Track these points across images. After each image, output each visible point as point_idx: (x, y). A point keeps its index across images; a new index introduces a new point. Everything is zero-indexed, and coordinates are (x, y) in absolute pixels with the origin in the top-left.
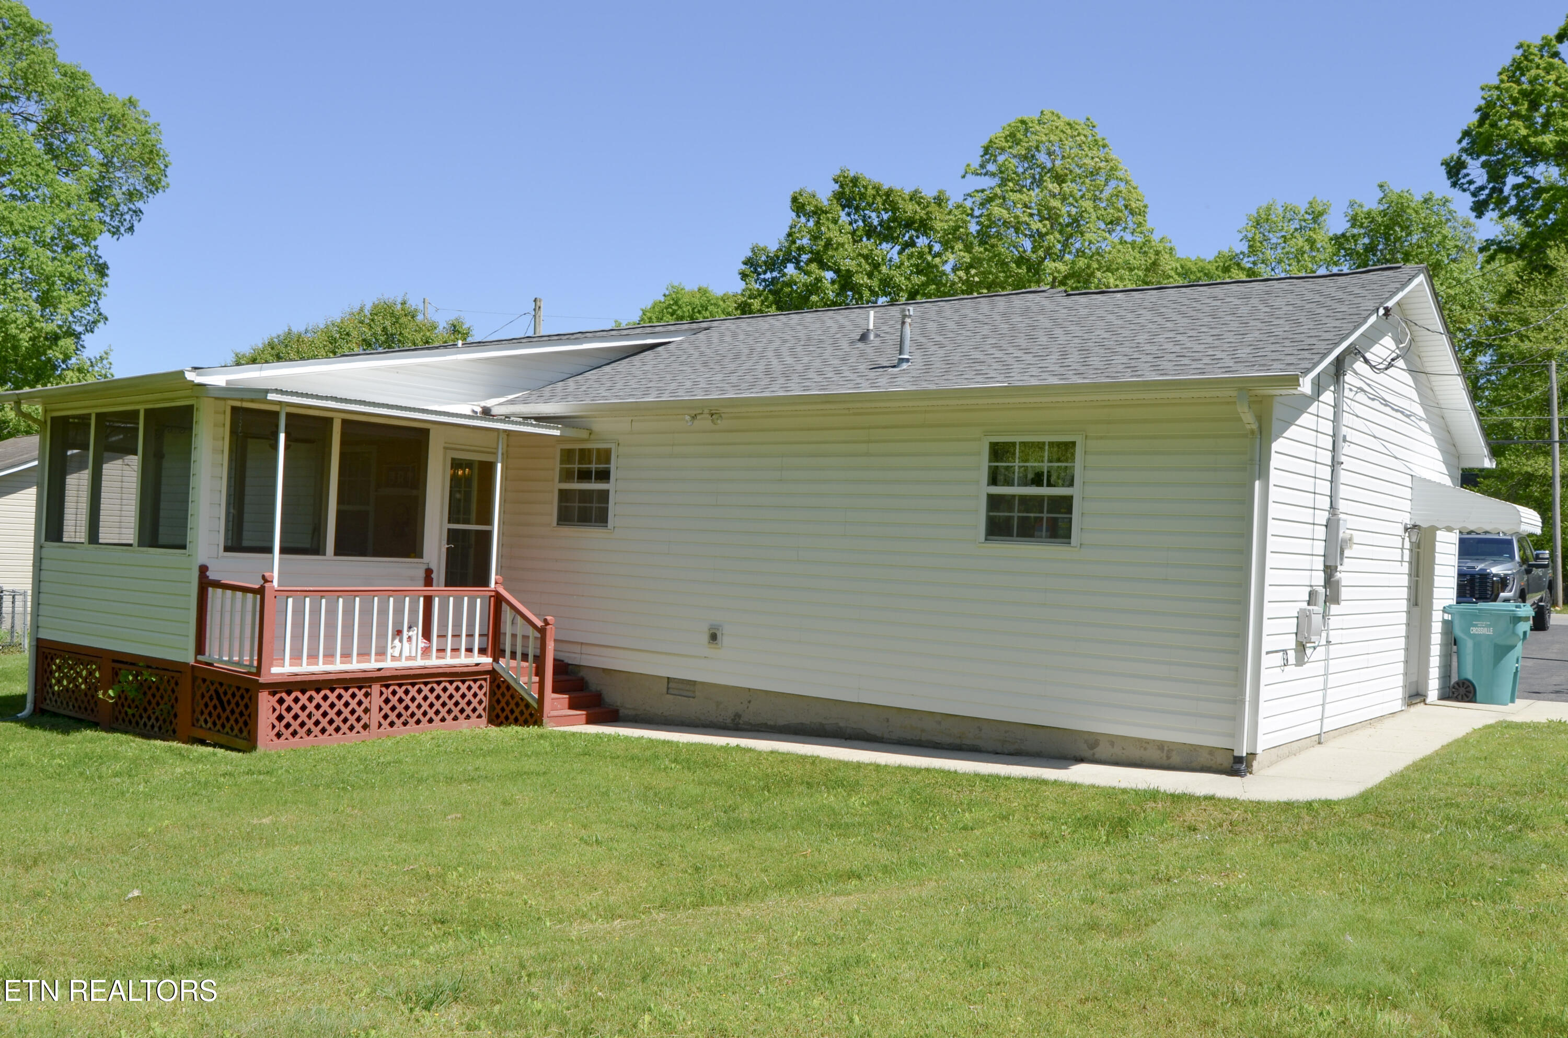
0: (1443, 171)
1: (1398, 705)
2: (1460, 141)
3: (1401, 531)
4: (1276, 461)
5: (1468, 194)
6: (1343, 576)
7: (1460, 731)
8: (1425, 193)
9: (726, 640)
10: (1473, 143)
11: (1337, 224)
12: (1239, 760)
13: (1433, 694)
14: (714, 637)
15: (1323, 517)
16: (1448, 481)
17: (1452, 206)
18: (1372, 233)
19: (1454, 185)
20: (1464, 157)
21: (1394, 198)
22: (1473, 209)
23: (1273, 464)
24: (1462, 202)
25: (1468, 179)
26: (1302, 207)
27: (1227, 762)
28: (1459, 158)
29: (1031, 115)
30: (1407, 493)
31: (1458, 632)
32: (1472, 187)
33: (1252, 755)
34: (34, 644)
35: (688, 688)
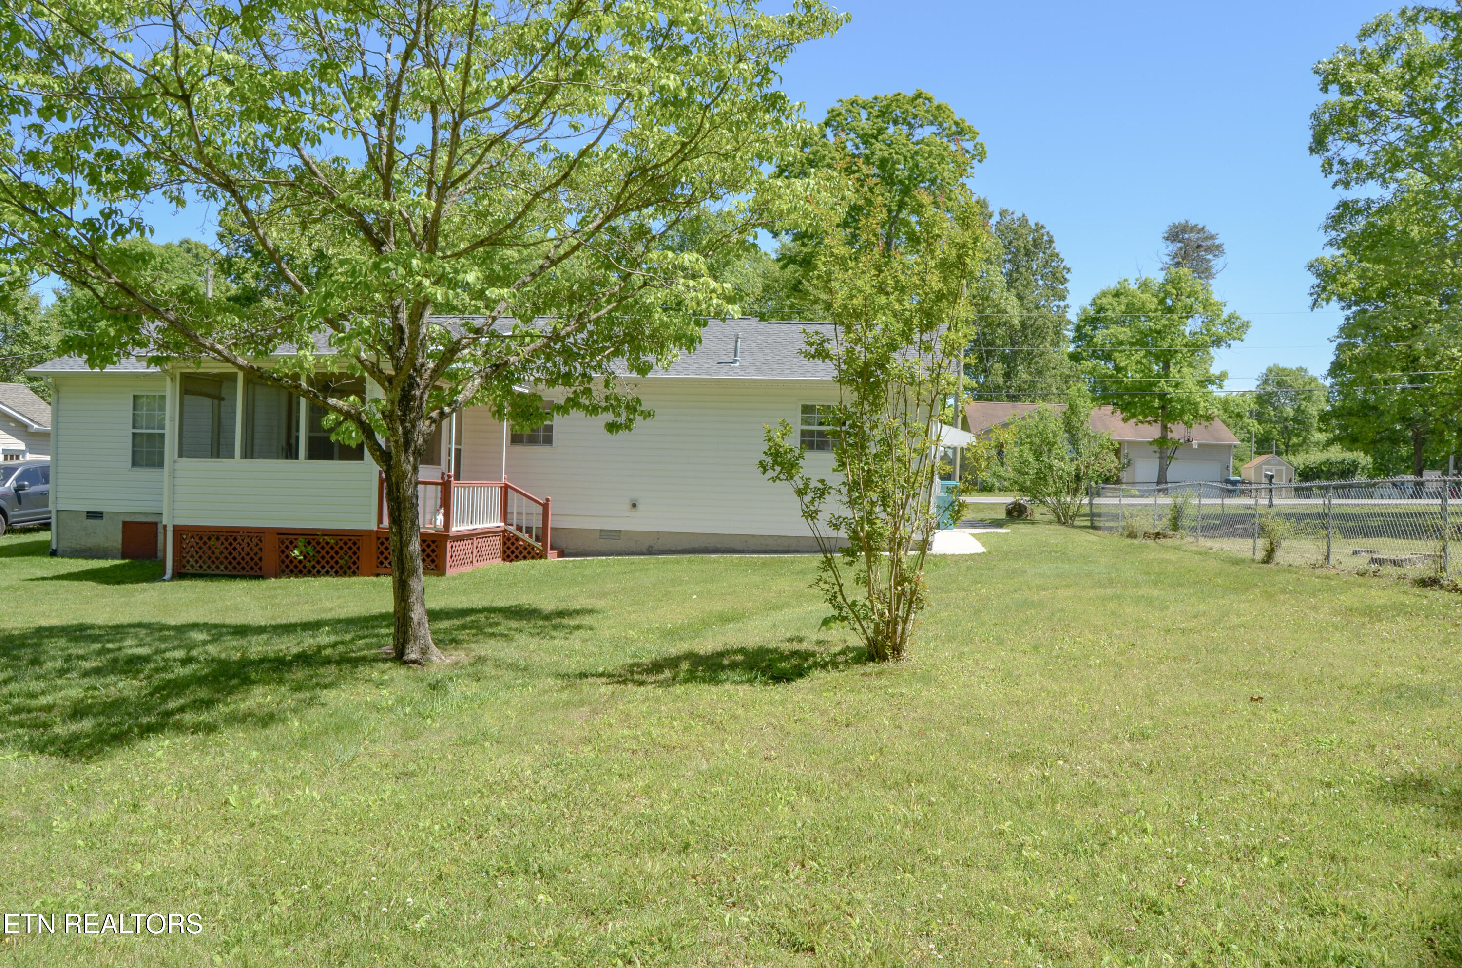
9: (641, 507)
14: (634, 505)
34: (170, 530)
35: (616, 534)
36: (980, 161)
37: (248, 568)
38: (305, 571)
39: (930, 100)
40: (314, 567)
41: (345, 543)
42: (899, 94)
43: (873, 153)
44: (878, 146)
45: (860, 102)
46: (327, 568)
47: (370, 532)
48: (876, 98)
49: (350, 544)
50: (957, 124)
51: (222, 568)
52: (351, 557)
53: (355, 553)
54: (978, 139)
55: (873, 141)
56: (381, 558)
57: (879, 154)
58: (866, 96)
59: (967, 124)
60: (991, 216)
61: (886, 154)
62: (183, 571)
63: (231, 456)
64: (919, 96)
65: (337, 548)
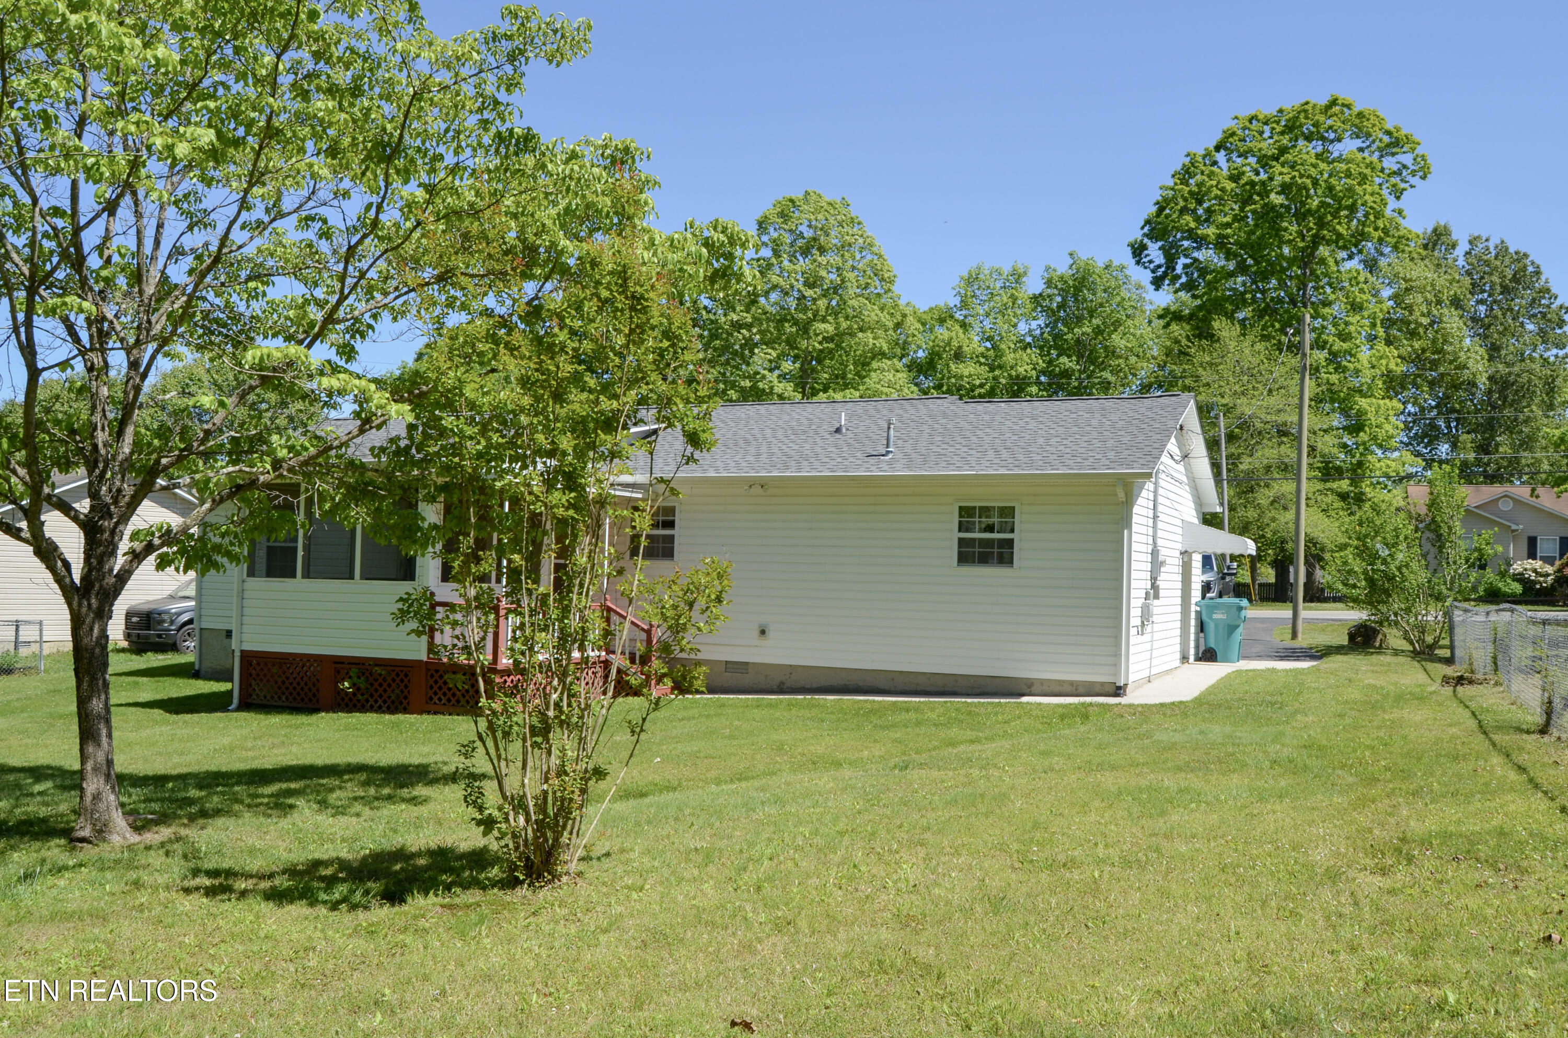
0: (1129, 251)
1: (1177, 663)
2: (1142, 228)
3: (1177, 554)
4: (1135, 519)
5: (1148, 271)
6: (1161, 583)
7: (1212, 681)
8: (1106, 260)
9: (771, 634)
10: (1151, 230)
11: (1034, 285)
12: (1119, 688)
13: (1192, 658)
14: (763, 632)
15: (1150, 548)
16: (1196, 521)
17: (1127, 272)
18: (1063, 292)
19: (1138, 263)
20: (1146, 240)
21: (1082, 264)
22: (1152, 283)
23: (1134, 520)
24: (1144, 276)
25: (1148, 258)
26: (1006, 270)
27: (1112, 689)
28: (1142, 241)
29: (798, 195)
30: (1180, 531)
31: (1205, 618)
32: (1152, 266)
33: (1126, 685)
34: (237, 654)
35: (742, 667)
36: (1423, 178)
37: (306, 699)
38: (359, 705)
39: (1348, 106)
40: (367, 701)
41: (398, 675)
42: (1307, 103)
43: (1271, 179)
44: (1278, 168)
45: (1261, 117)
46: (380, 702)
47: (418, 663)
48: (1281, 111)
49: (402, 675)
50: (1389, 133)
51: (284, 698)
52: (402, 691)
53: (406, 687)
54: (1419, 151)
55: (1274, 163)
56: (431, 693)
57: (1278, 179)
58: (1269, 110)
59: (1403, 132)
60: (1454, 246)
61: (1287, 179)
62: (249, 701)
63: (293, 575)
64: (1334, 102)
65: (389, 681)
